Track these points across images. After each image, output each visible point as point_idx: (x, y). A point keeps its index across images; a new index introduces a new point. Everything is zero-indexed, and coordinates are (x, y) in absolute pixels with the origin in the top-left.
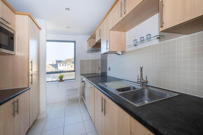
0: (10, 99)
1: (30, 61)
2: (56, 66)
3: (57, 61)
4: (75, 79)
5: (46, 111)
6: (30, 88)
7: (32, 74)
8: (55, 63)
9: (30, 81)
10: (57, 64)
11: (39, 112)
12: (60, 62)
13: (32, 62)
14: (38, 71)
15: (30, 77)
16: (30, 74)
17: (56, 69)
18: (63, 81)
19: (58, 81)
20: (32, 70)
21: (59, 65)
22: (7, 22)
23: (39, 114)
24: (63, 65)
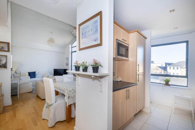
0: (125, 88)
1: (138, 64)
2: (165, 69)
3: (166, 64)
4: (187, 87)
5: (150, 108)
6: (137, 84)
7: (139, 74)
8: (164, 66)
9: (137, 79)
10: (167, 67)
11: (144, 106)
12: (169, 64)
13: (138, 65)
14: (144, 72)
15: (138, 76)
16: (138, 74)
17: (166, 72)
18: (169, 85)
19: (163, 84)
20: (138, 71)
21: (168, 68)
22: (125, 41)
23: (144, 107)
24: (174, 68)
